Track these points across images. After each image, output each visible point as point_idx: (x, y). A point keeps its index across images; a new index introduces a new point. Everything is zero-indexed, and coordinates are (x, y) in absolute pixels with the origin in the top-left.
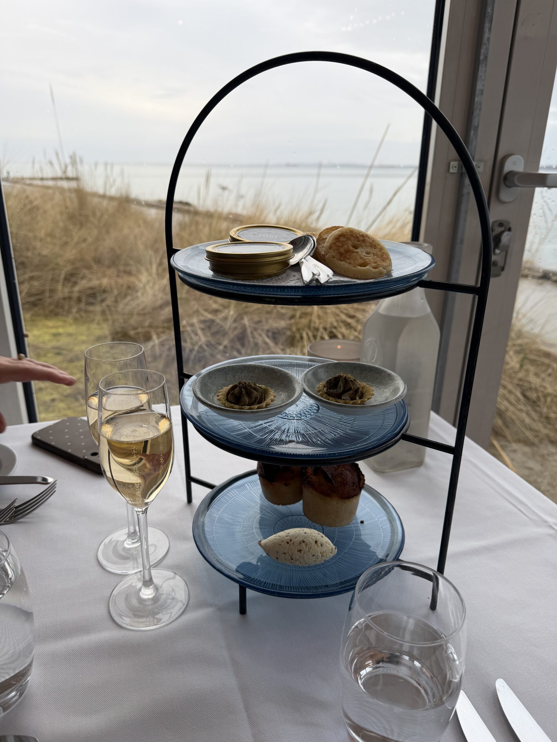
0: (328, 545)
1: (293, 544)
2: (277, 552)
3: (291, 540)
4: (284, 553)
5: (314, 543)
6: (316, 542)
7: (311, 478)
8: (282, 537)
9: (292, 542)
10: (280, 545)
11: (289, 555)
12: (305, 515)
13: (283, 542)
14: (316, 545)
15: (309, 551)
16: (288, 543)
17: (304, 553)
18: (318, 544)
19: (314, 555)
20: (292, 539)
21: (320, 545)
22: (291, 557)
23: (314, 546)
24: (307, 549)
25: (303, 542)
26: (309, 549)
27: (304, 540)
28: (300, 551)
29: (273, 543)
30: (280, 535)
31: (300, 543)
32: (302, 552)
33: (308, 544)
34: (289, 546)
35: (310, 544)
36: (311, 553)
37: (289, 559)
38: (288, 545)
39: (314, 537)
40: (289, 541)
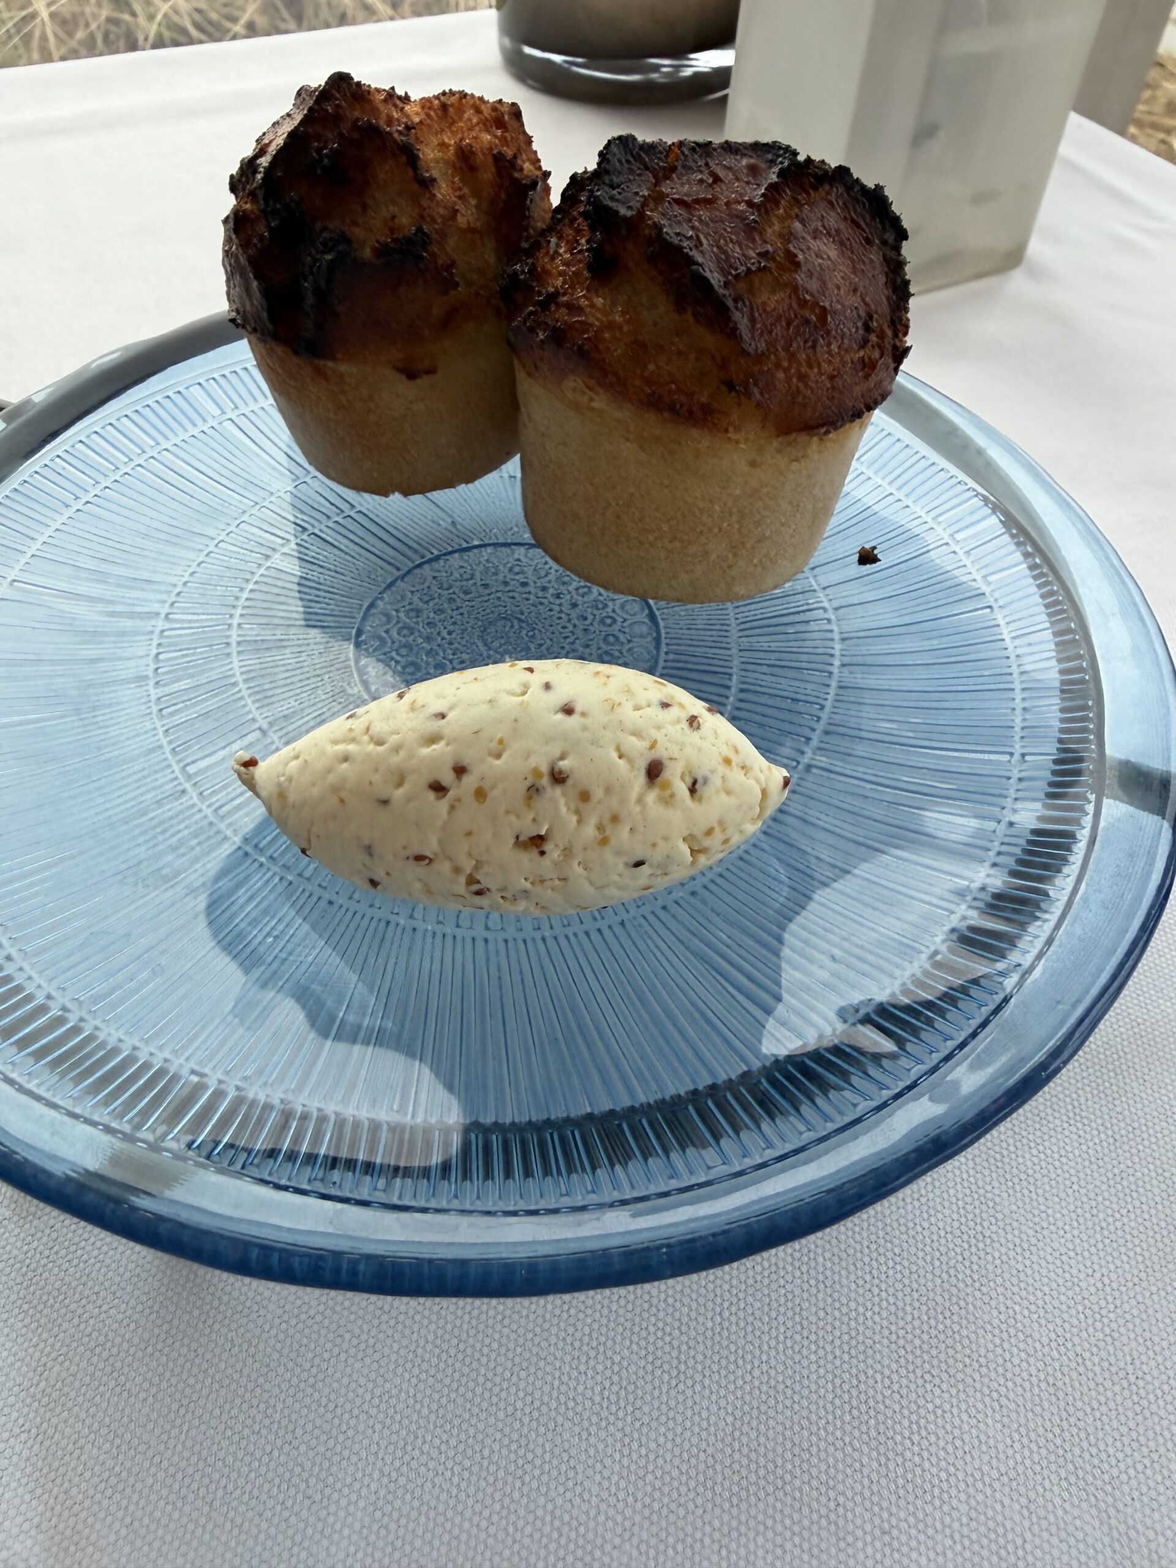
0: (736, 776)
1: (480, 794)
2: (369, 850)
3: (460, 771)
4: (419, 858)
5: (641, 779)
6: (654, 771)
7: (573, 308)
8: (397, 749)
9: (470, 782)
10: (385, 802)
11: (457, 870)
12: (540, 542)
13: (400, 784)
14: (651, 797)
15: (604, 841)
16: (438, 788)
17: (568, 852)
18: (666, 785)
19: (639, 864)
20: (469, 757)
21: (681, 789)
22: (471, 880)
23: (640, 800)
24: (590, 831)
25: (558, 778)
26: (600, 828)
27: (564, 764)
28: (538, 842)
29: (335, 789)
30: (378, 728)
31: (534, 790)
32: (548, 847)
33: (598, 793)
34: (452, 808)
35: (608, 790)
36: (618, 853)
37: (460, 887)
38: (443, 805)
39: (636, 733)
40: (447, 777)
